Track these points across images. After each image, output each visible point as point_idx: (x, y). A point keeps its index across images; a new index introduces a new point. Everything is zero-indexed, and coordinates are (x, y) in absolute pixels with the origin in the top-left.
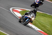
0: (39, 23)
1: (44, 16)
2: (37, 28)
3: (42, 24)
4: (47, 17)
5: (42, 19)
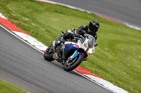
0: (47, 30)
1: (61, 13)
2: (41, 44)
3: (56, 33)
4: (68, 15)
5: (55, 20)
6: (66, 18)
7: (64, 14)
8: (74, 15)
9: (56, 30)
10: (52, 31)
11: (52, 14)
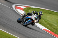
0: (45, 21)
1: (51, 14)
4: (54, 15)
5: (48, 16)
6: (53, 16)
7: (52, 14)
8: (56, 15)
9: (48, 21)
10: (47, 21)
11: (47, 14)
